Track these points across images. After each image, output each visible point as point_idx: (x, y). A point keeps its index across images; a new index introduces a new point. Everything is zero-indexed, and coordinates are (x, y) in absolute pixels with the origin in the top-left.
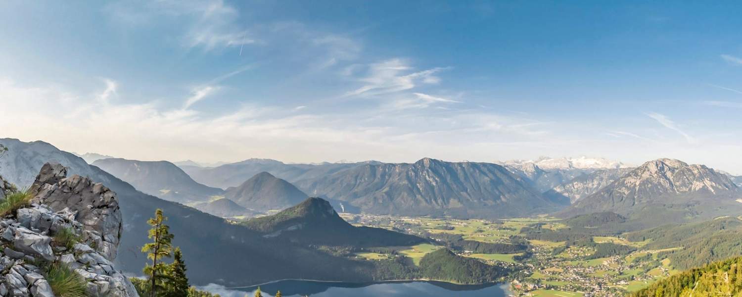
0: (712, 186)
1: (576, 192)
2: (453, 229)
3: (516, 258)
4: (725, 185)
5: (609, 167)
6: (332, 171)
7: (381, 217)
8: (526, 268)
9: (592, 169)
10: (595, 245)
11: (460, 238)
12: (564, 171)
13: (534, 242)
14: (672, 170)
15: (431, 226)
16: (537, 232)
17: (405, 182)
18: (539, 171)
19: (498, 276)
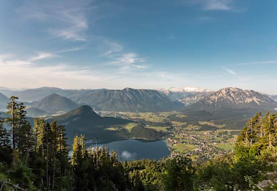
0: (258, 101)
1: (187, 101)
2: (140, 116)
3: (167, 129)
4: (266, 100)
5: (201, 91)
6: (86, 93)
7: (110, 112)
8: (172, 133)
9: (194, 92)
10: (200, 125)
11: (144, 120)
12: (182, 93)
13: (173, 122)
14: (234, 92)
15: (132, 115)
16: (173, 118)
17: (119, 98)
18: (171, 93)
19: (162, 136)
